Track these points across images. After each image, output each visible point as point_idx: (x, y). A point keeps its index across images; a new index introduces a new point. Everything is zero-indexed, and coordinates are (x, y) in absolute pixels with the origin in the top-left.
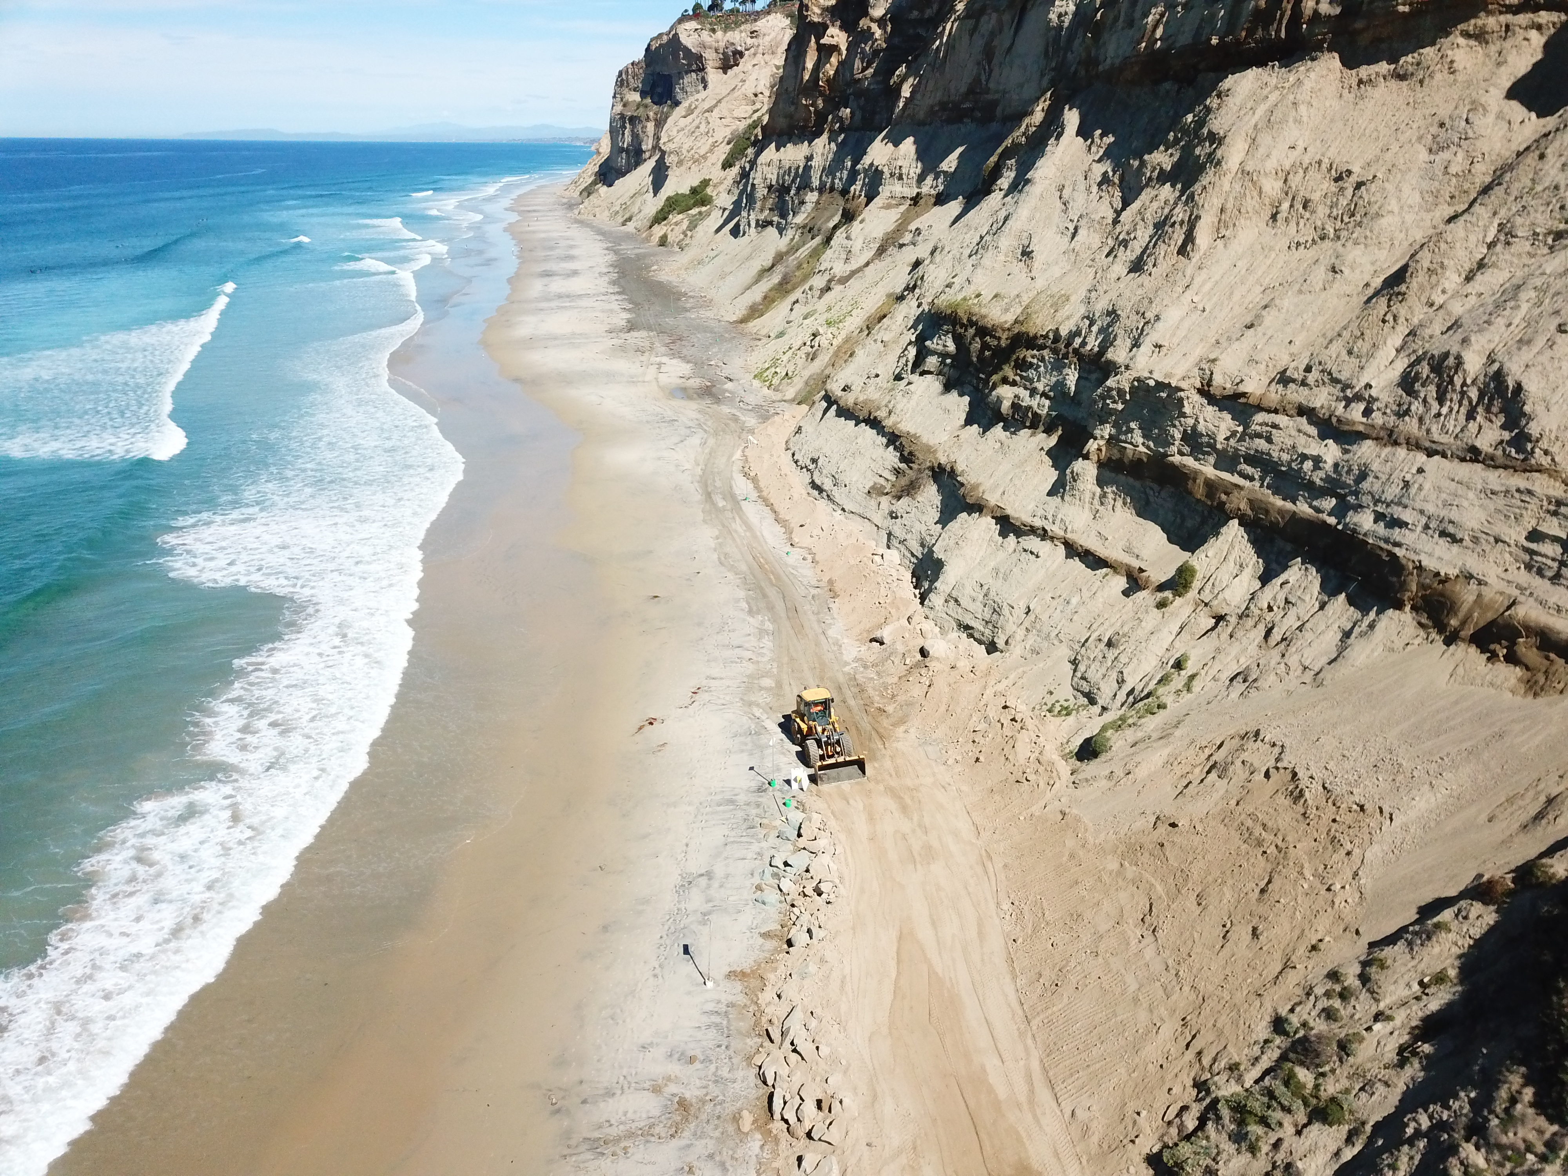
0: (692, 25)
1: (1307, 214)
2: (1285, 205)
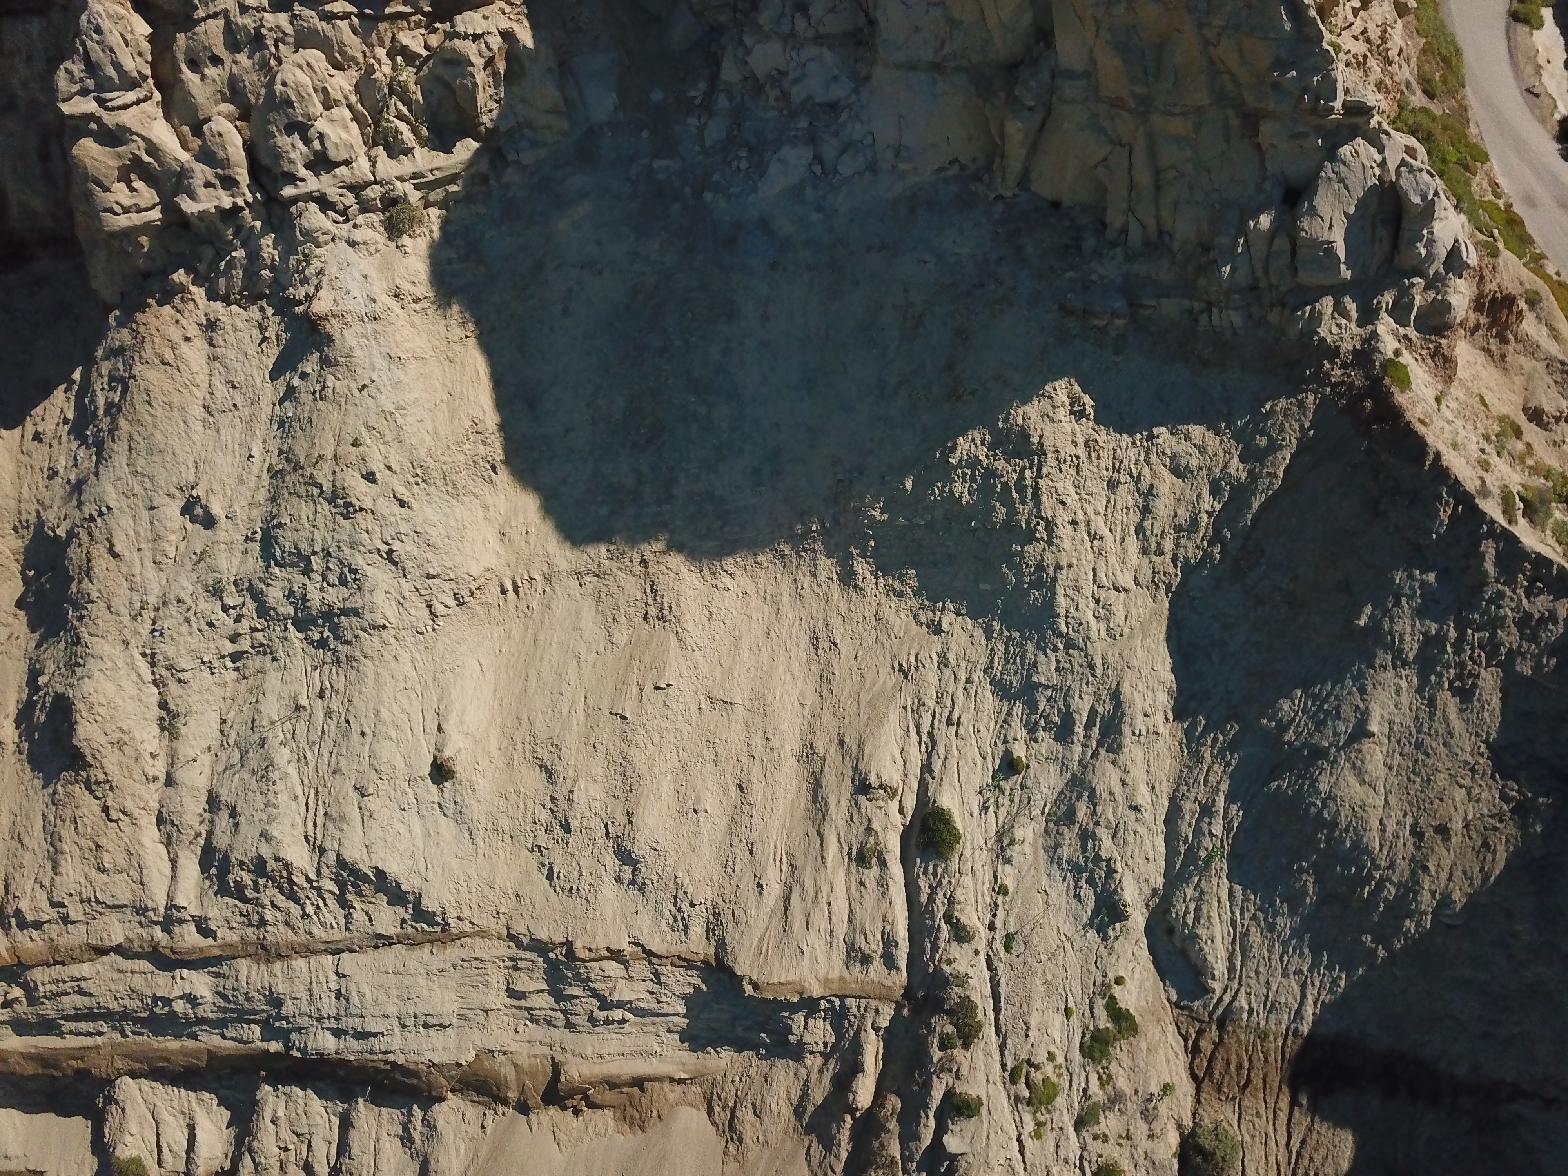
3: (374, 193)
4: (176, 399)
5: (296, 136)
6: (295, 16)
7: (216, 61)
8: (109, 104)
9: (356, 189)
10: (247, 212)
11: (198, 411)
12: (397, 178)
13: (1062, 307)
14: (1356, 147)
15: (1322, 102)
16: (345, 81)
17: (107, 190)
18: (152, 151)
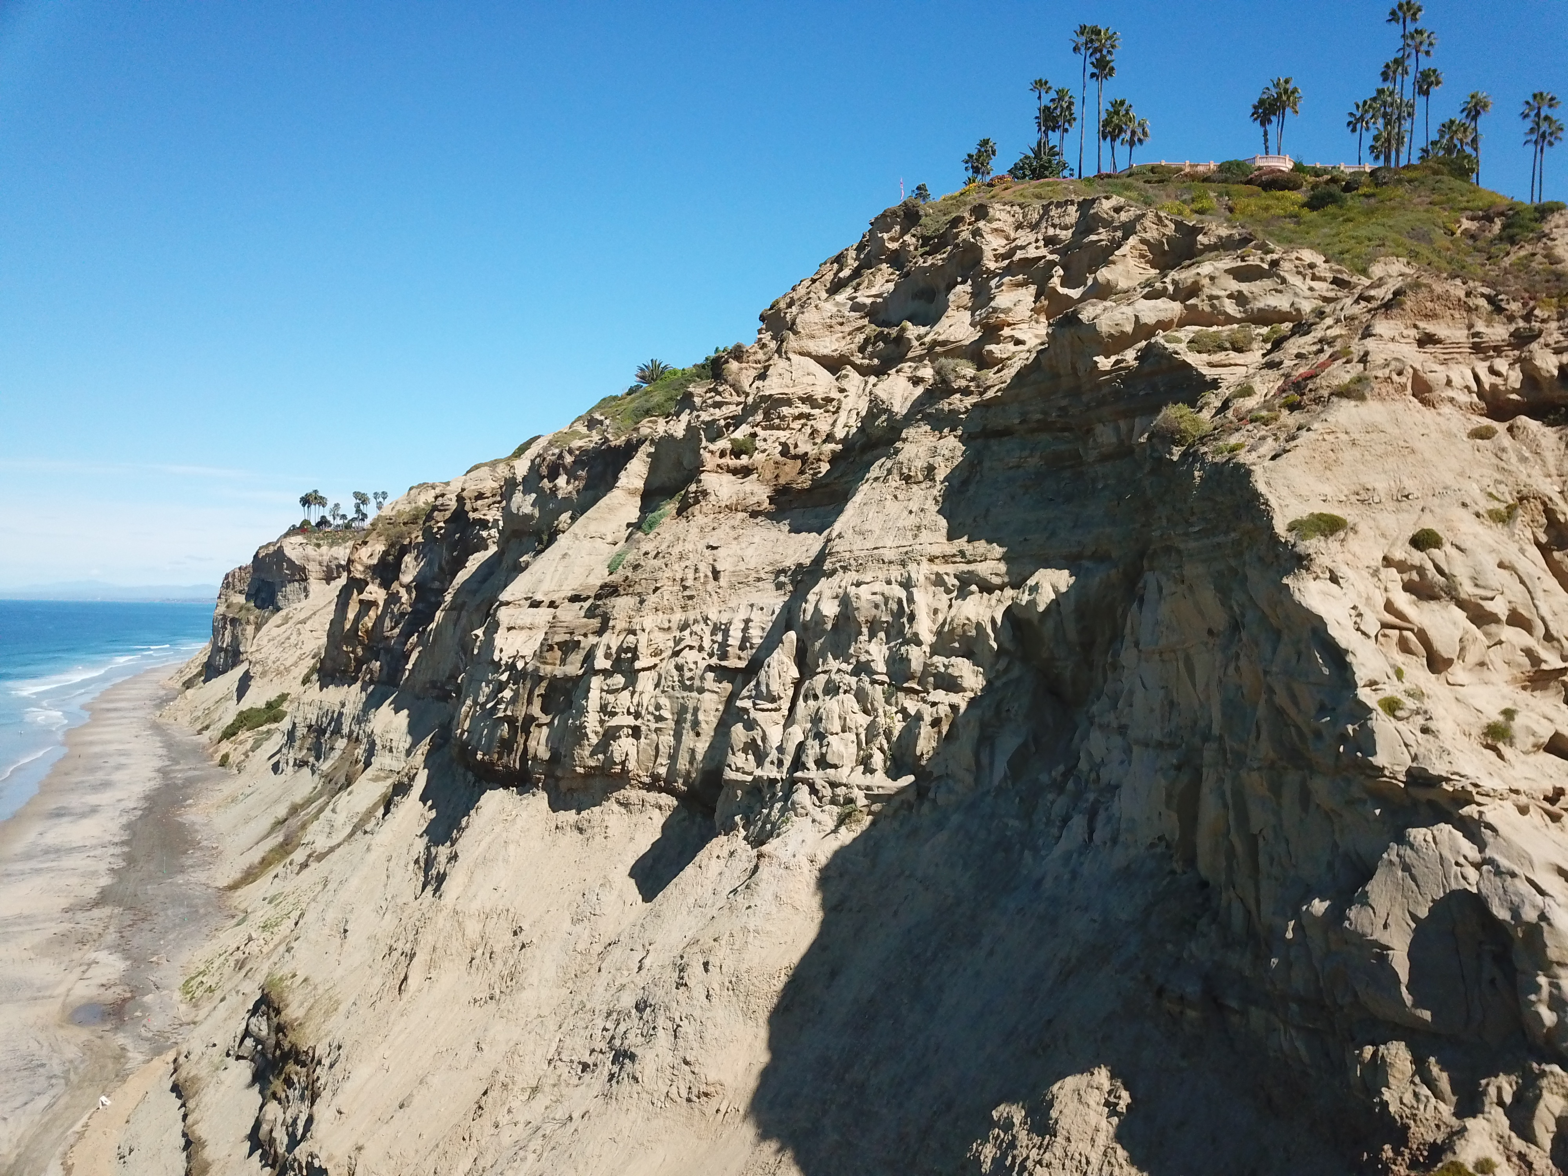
0: (299, 539)
1: (490, 966)
2: (480, 951)
3: (841, 791)
4: (688, 889)
5: (817, 742)
6: (861, 679)
7: (816, 697)
8: (757, 707)
9: (833, 785)
10: (780, 784)
11: (691, 901)
12: (858, 786)
13: (1148, 978)
14: (1435, 832)
15: (1359, 754)
16: (863, 720)
17: (734, 754)
18: (764, 739)
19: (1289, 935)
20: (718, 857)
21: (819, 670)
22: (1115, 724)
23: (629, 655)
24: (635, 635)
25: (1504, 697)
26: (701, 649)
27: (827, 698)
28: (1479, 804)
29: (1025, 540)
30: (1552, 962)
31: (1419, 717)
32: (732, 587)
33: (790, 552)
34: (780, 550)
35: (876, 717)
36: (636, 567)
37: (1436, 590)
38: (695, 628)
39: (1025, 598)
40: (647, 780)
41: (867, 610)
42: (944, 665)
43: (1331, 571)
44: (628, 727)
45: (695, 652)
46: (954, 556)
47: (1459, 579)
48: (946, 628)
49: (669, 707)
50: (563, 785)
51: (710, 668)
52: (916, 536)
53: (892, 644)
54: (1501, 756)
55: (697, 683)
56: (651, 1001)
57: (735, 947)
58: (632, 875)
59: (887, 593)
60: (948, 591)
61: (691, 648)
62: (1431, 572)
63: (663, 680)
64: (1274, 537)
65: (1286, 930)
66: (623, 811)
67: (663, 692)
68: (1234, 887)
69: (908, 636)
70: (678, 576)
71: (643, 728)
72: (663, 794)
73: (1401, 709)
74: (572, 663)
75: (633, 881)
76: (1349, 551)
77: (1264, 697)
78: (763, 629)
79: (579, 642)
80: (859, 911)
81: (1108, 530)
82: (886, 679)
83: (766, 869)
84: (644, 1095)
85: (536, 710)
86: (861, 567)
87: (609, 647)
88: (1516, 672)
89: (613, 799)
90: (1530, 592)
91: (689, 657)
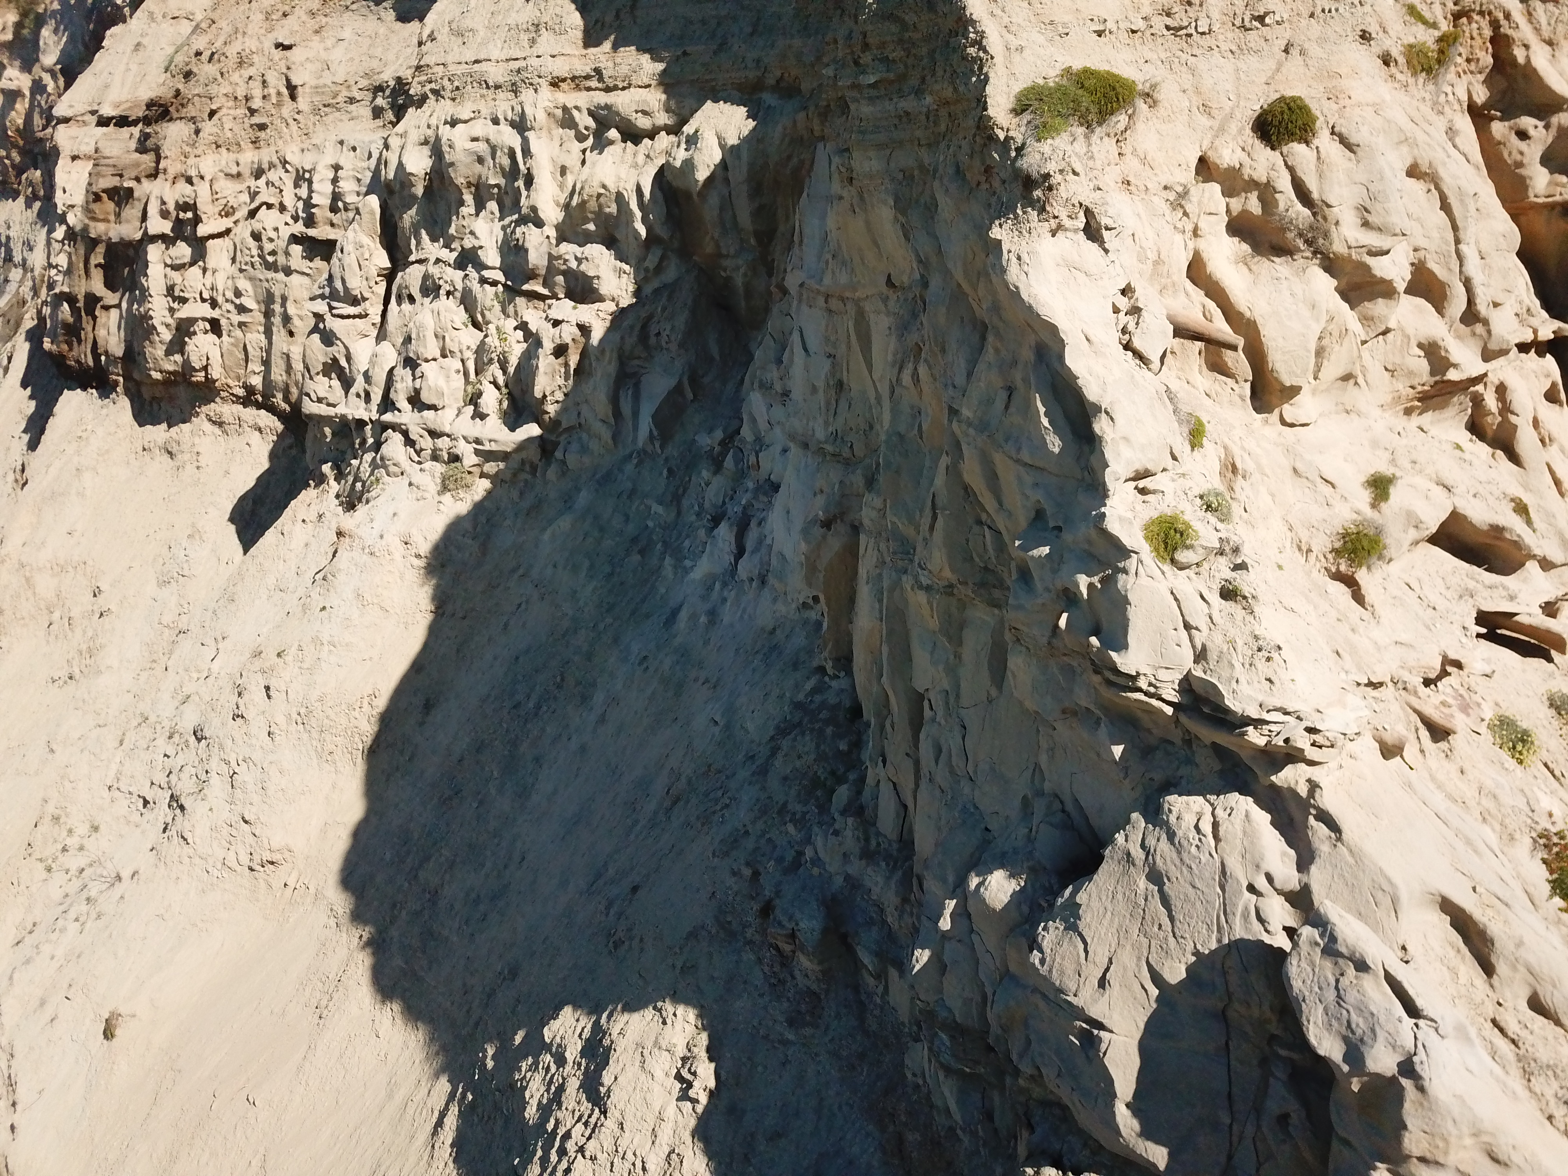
1: (70, 634)
2: (56, 615)
3: (443, 443)
5: (408, 372)
6: (466, 275)
7: (412, 300)
8: (334, 311)
9: (434, 434)
10: (369, 427)
11: (271, 581)
12: (464, 438)
13: (755, 878)
14: (1219, 812)
15: (1094, 640)
16: (470, 338)
17: (311, 378)
18: (349, 358)
19: (945, 924)
20: (304, 521)
21: (412, 258)
22: (778, 387)
23: (189, 215)
24: (191, 184)
25: (1375, 444)
26: (282, 208)
27: (427, 301)
28: (1312, 763)
29: (685, 53)
30: (1409, 1157)
31: (1222, 560)
32: (316, 111)
33: (391, 56)
34: (378, 52)
35: (486, 336)
36: (188, 75)
37: (1290, 235)
38: (273, 175)
39: (680, 155)
40: (241, 392)
41: (467, 166)
42: (576, 258)
43: (1088, 213)
44: (204, 319)
45: (275, 212)
46: (587, 77)
47: (1335, 213)
48: (574, 202)
49: (251, 292)
50: (146, 393)
51: (295, 239)
52: (533, 41)
53: (507, 221)
54: (1358, 597)
55: (281, 260)
56: (206, 733)
57: (305, 666)
58: (232, 520)
59: (493, 140)
60: (581, 138)
61: (269, 206)
62: (1286, 196)
63: (238, 253)
64: (984, 126)
65: (940, 915)
66: (217, 430)
67: (241, 271)
68: (884, 762)
69: (524, 211)
70: (240, 93)
71: (223, 322)
72: (263, 411)
73: (1188, 547)
74: (128, 221)
75: (232, 528)
76: (1134, 152)
77: (945, 460)
78: (359, 180)
79: (130, 191)
80: (464, 618)
81: (797, 42)
82: (499, 276)
83: (346, 554)
84: (197, 860)
85: (97, 285)
86: (457, 92)
87: (164, 203)
88: (1402, 387)
89: (203, 416)
90: (1455, 228)
91: (268, 219)
